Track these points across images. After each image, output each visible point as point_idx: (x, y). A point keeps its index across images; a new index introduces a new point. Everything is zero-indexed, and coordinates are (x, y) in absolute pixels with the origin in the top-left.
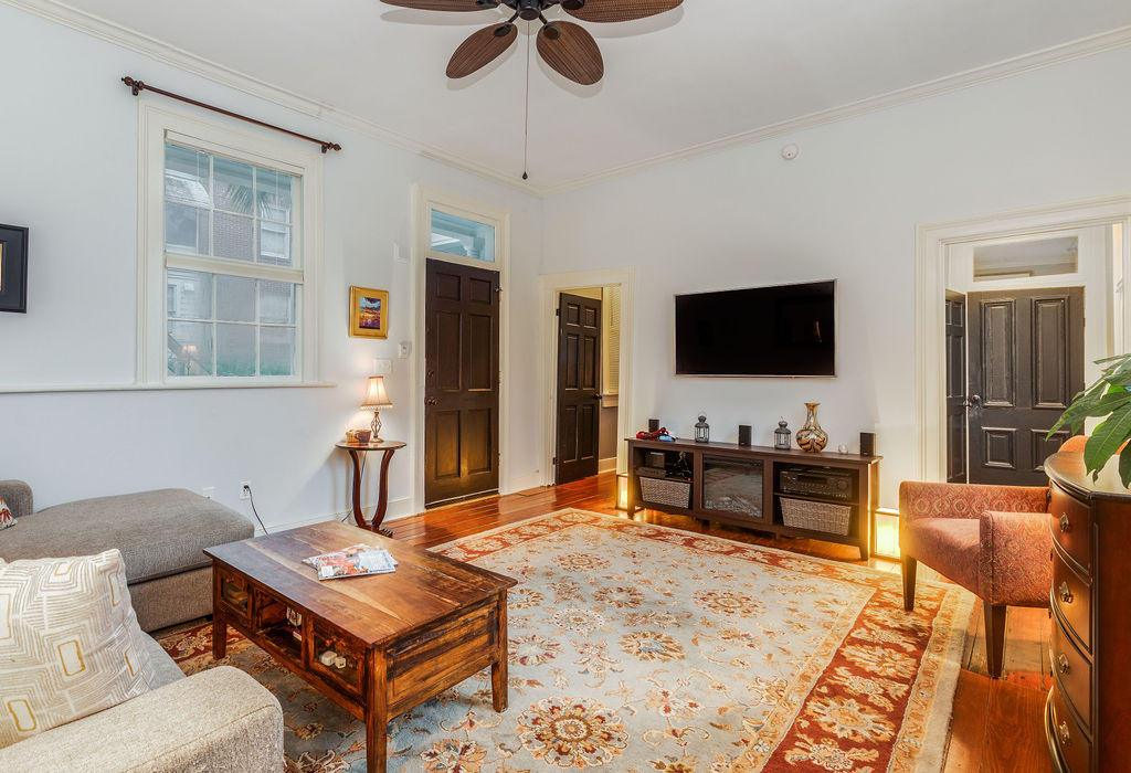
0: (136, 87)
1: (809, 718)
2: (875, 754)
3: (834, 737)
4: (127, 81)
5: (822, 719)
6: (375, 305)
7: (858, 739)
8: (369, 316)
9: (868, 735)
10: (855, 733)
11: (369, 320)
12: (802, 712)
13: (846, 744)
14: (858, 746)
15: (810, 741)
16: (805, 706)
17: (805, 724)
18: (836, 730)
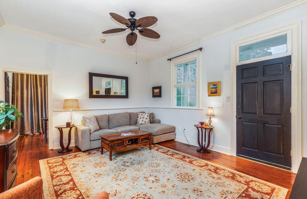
0: (170, 60)
1: (76, 190)
2: (59, 193)
3: (68, 191)
4: (168, 60)
5: (74, 192)
6: (216, 86)
7: (64, 193)
8: (214, 90)
9: (63, 195)
10: (65, 194)
11: (214, 91)
12: (78, 190)
13: (65, 191)
14: (63, 192)
15: (71, 187)
16: (79, 191)
17: (75, 188)
18: (69, 192)
